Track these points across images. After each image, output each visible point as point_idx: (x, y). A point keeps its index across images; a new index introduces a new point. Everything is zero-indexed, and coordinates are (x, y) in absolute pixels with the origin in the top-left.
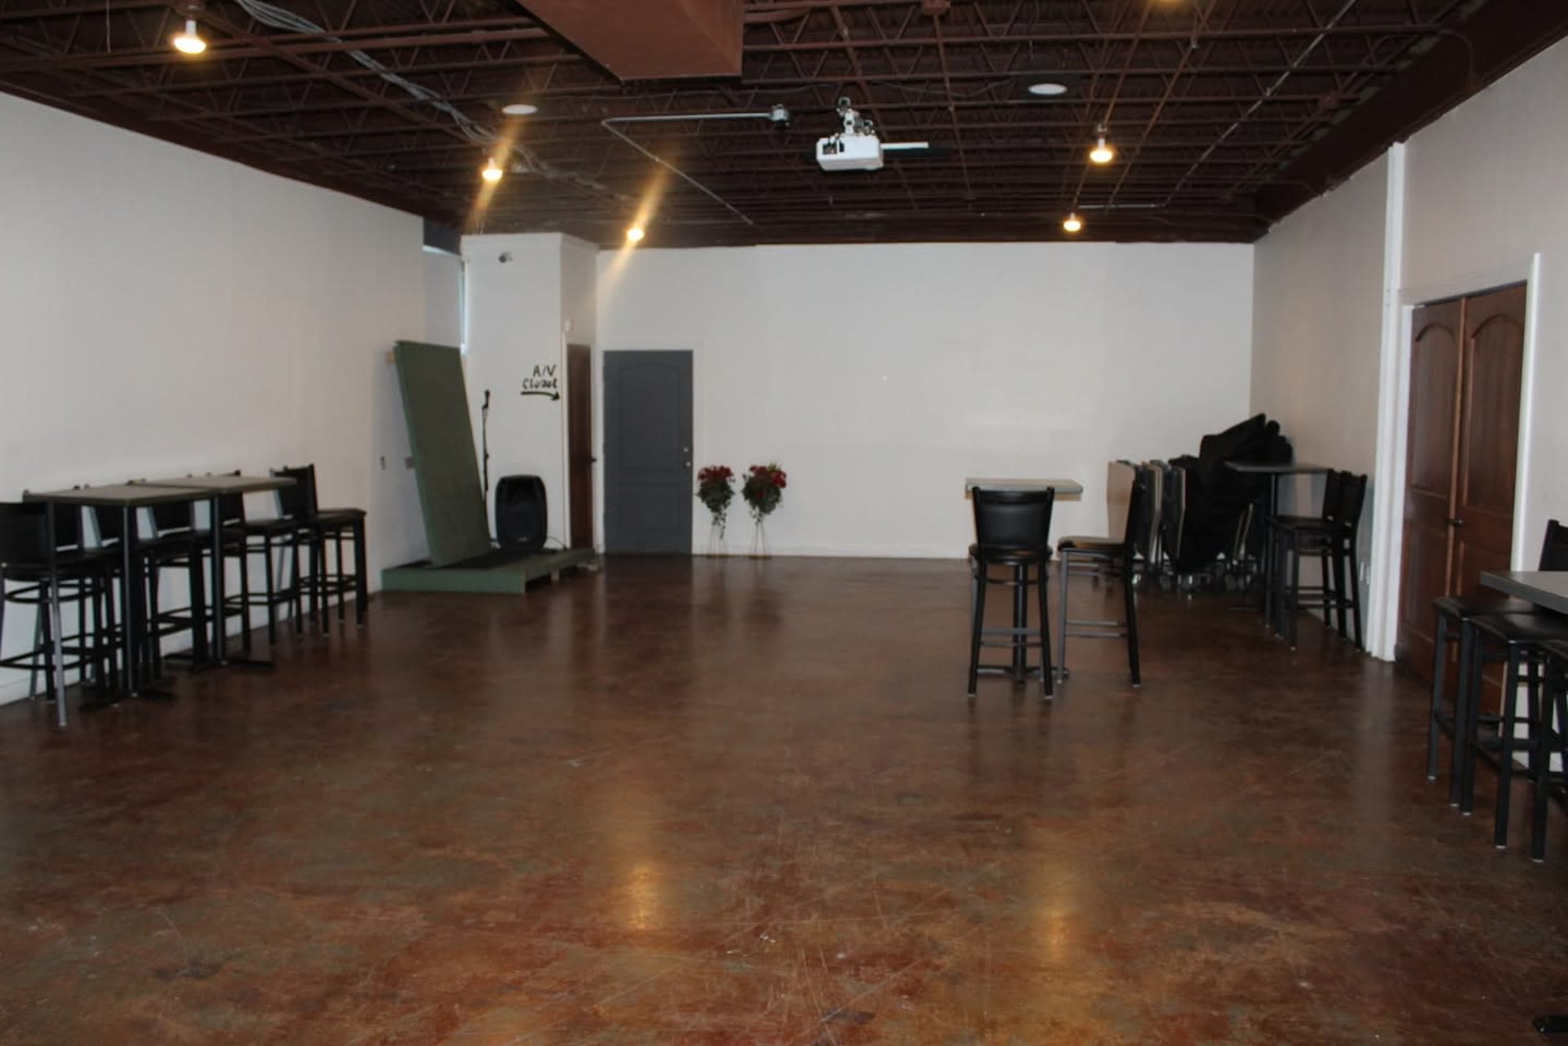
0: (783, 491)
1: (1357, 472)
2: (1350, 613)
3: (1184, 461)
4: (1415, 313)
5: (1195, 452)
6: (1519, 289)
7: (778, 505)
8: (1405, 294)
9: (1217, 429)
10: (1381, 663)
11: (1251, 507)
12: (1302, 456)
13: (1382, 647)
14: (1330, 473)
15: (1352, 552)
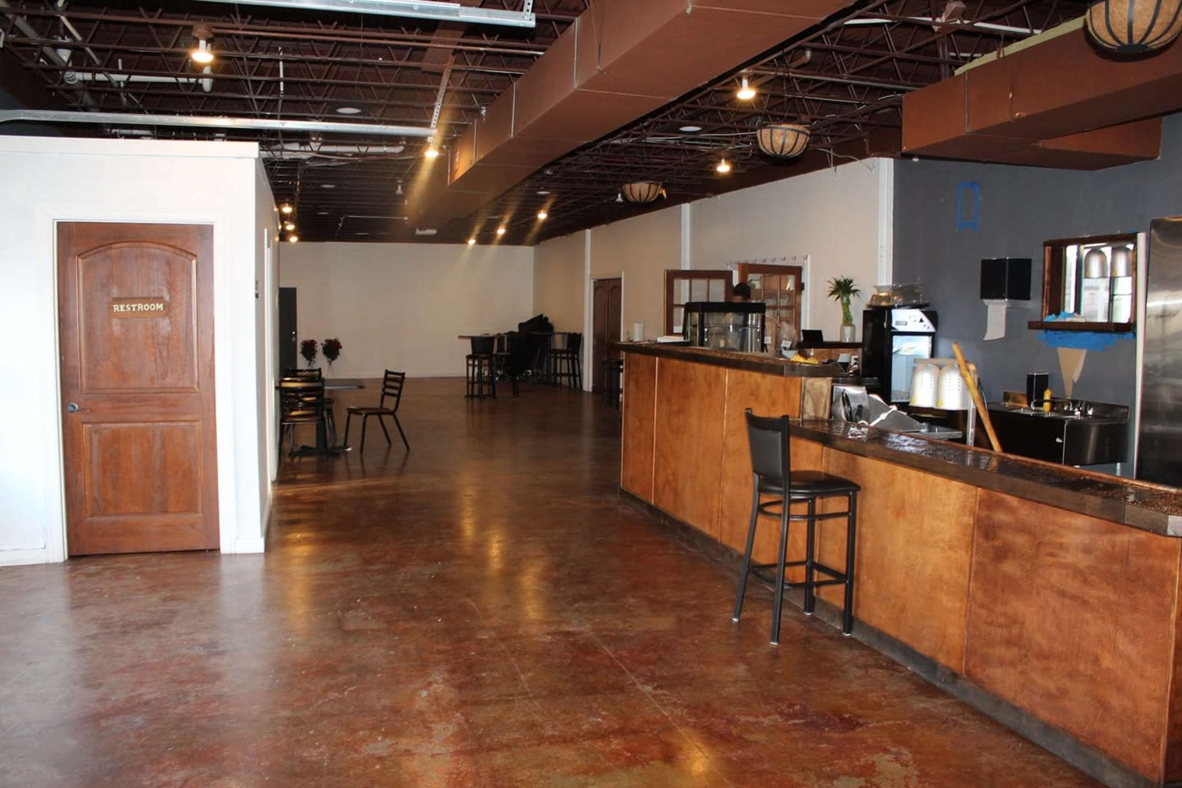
0: (340, 351)
1: (578, 332)
2: (578, 378)
3: (511, 333)
4: (595, 282)
5: (516, 330)
6: (620, 279)
7: (338, 357)
8: (591, 276)
9: (524, 321)
10: (588, 392)
11: (539, 349)
12: (556, 330)
13: (588, 388)
14: (569, 334)
15: (578, 359)
